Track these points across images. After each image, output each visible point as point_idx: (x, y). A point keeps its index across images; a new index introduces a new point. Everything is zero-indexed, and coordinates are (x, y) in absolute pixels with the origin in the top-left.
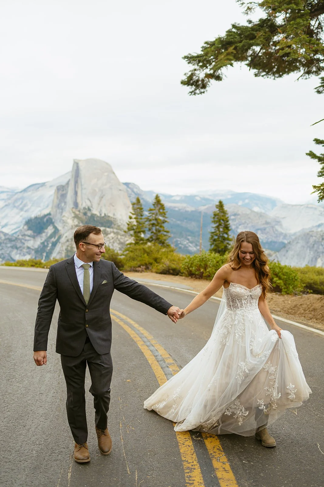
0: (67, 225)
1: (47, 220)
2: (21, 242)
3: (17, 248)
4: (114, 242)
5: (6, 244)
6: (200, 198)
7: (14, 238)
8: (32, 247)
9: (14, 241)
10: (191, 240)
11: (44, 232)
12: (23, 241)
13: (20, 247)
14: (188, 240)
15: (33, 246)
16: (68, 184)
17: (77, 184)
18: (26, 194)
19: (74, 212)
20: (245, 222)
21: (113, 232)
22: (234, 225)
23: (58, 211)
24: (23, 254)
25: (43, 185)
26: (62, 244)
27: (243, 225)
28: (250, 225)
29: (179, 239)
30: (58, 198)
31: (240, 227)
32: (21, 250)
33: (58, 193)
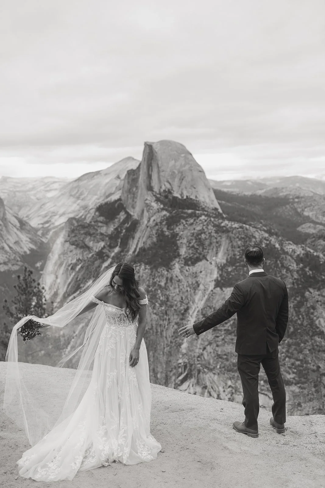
0: (152, 208)
1: (118, 206)
2: (94, 228)
3: (90, 235)
4: (208, 225)
5: (79, 230)
6: (252, 182)
7: (86, 225)
8: (105, 234)
9: (87, 227)
10: (263, 223)
11: (117, 218)
12: (96, 227)
13: (94, 234)
14: (261, 223)
15: (106, 232)
16: (139, 168)
17: (151, 168)
18: (81, 183)
19: (154, 196)
20: (311, 205)
21: (204, 214)
22: (300, 208)
23: (129, 196)
24: (97, 240)
25: (98, 173)
26: (151, 228)
27: (309, 208)
28: (316, 208)
29: (252, 223)
30: (128, 182)
31: (306, 210)
32: (95, 237)
33: (129, 177)
